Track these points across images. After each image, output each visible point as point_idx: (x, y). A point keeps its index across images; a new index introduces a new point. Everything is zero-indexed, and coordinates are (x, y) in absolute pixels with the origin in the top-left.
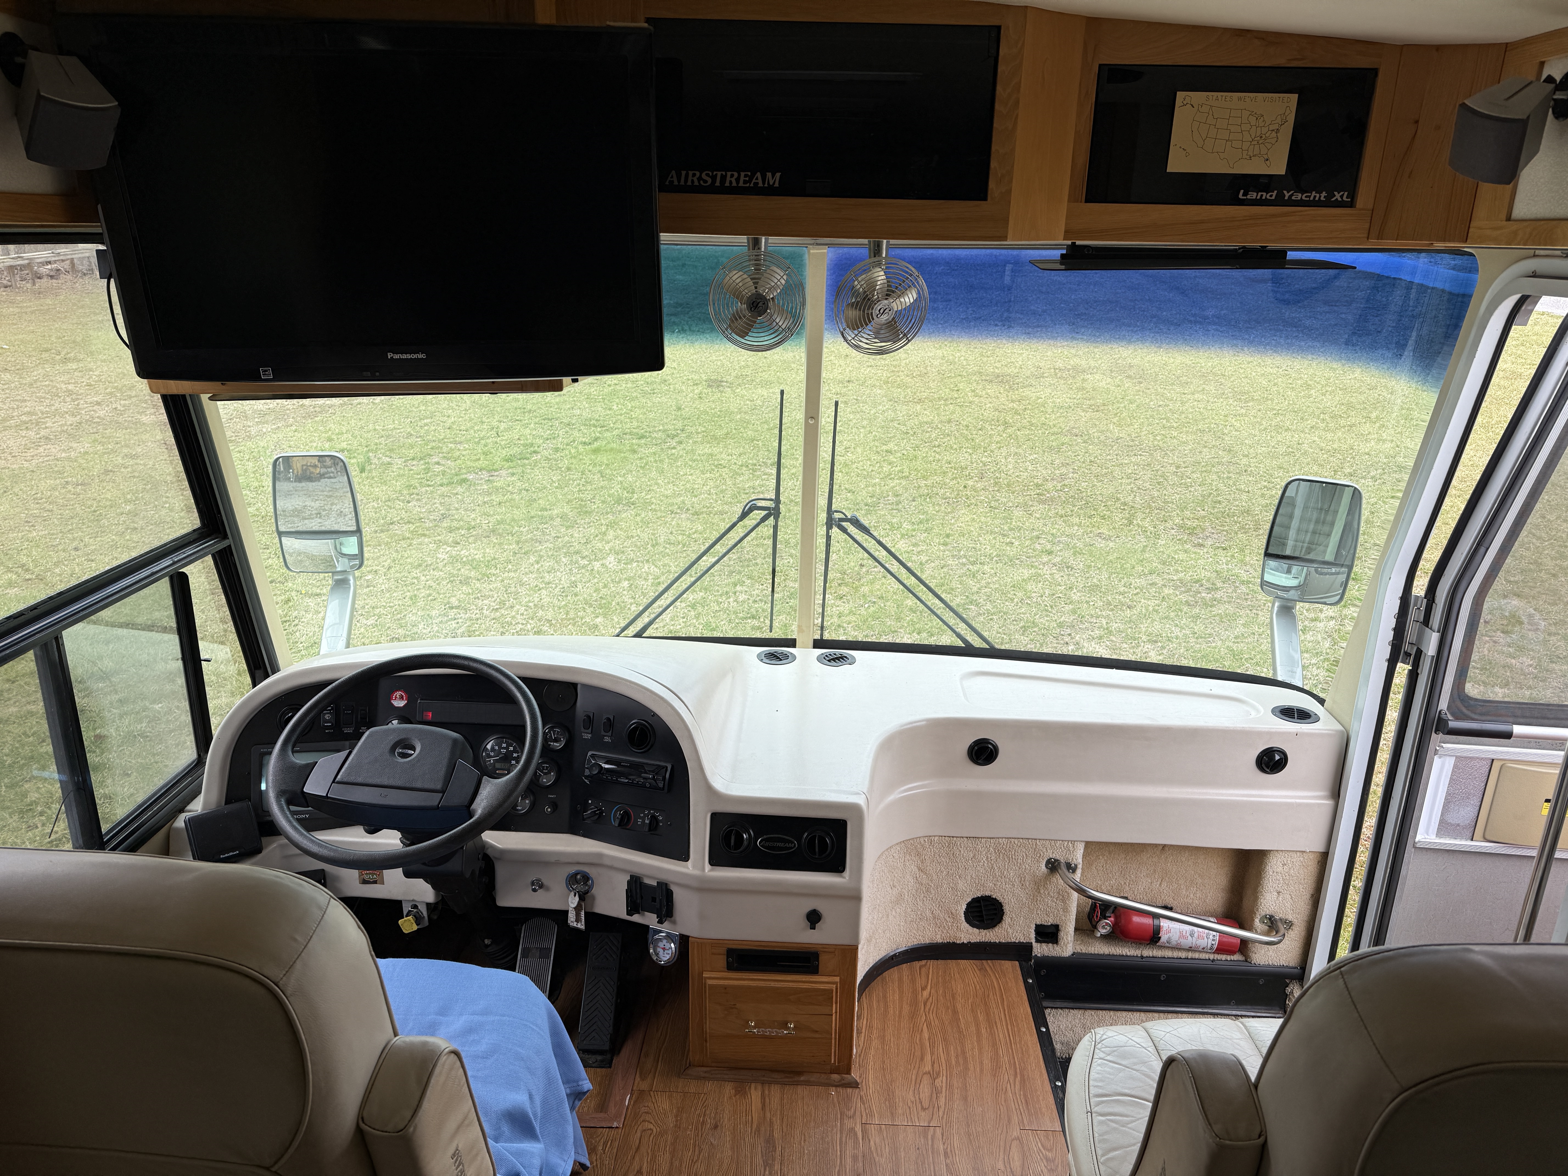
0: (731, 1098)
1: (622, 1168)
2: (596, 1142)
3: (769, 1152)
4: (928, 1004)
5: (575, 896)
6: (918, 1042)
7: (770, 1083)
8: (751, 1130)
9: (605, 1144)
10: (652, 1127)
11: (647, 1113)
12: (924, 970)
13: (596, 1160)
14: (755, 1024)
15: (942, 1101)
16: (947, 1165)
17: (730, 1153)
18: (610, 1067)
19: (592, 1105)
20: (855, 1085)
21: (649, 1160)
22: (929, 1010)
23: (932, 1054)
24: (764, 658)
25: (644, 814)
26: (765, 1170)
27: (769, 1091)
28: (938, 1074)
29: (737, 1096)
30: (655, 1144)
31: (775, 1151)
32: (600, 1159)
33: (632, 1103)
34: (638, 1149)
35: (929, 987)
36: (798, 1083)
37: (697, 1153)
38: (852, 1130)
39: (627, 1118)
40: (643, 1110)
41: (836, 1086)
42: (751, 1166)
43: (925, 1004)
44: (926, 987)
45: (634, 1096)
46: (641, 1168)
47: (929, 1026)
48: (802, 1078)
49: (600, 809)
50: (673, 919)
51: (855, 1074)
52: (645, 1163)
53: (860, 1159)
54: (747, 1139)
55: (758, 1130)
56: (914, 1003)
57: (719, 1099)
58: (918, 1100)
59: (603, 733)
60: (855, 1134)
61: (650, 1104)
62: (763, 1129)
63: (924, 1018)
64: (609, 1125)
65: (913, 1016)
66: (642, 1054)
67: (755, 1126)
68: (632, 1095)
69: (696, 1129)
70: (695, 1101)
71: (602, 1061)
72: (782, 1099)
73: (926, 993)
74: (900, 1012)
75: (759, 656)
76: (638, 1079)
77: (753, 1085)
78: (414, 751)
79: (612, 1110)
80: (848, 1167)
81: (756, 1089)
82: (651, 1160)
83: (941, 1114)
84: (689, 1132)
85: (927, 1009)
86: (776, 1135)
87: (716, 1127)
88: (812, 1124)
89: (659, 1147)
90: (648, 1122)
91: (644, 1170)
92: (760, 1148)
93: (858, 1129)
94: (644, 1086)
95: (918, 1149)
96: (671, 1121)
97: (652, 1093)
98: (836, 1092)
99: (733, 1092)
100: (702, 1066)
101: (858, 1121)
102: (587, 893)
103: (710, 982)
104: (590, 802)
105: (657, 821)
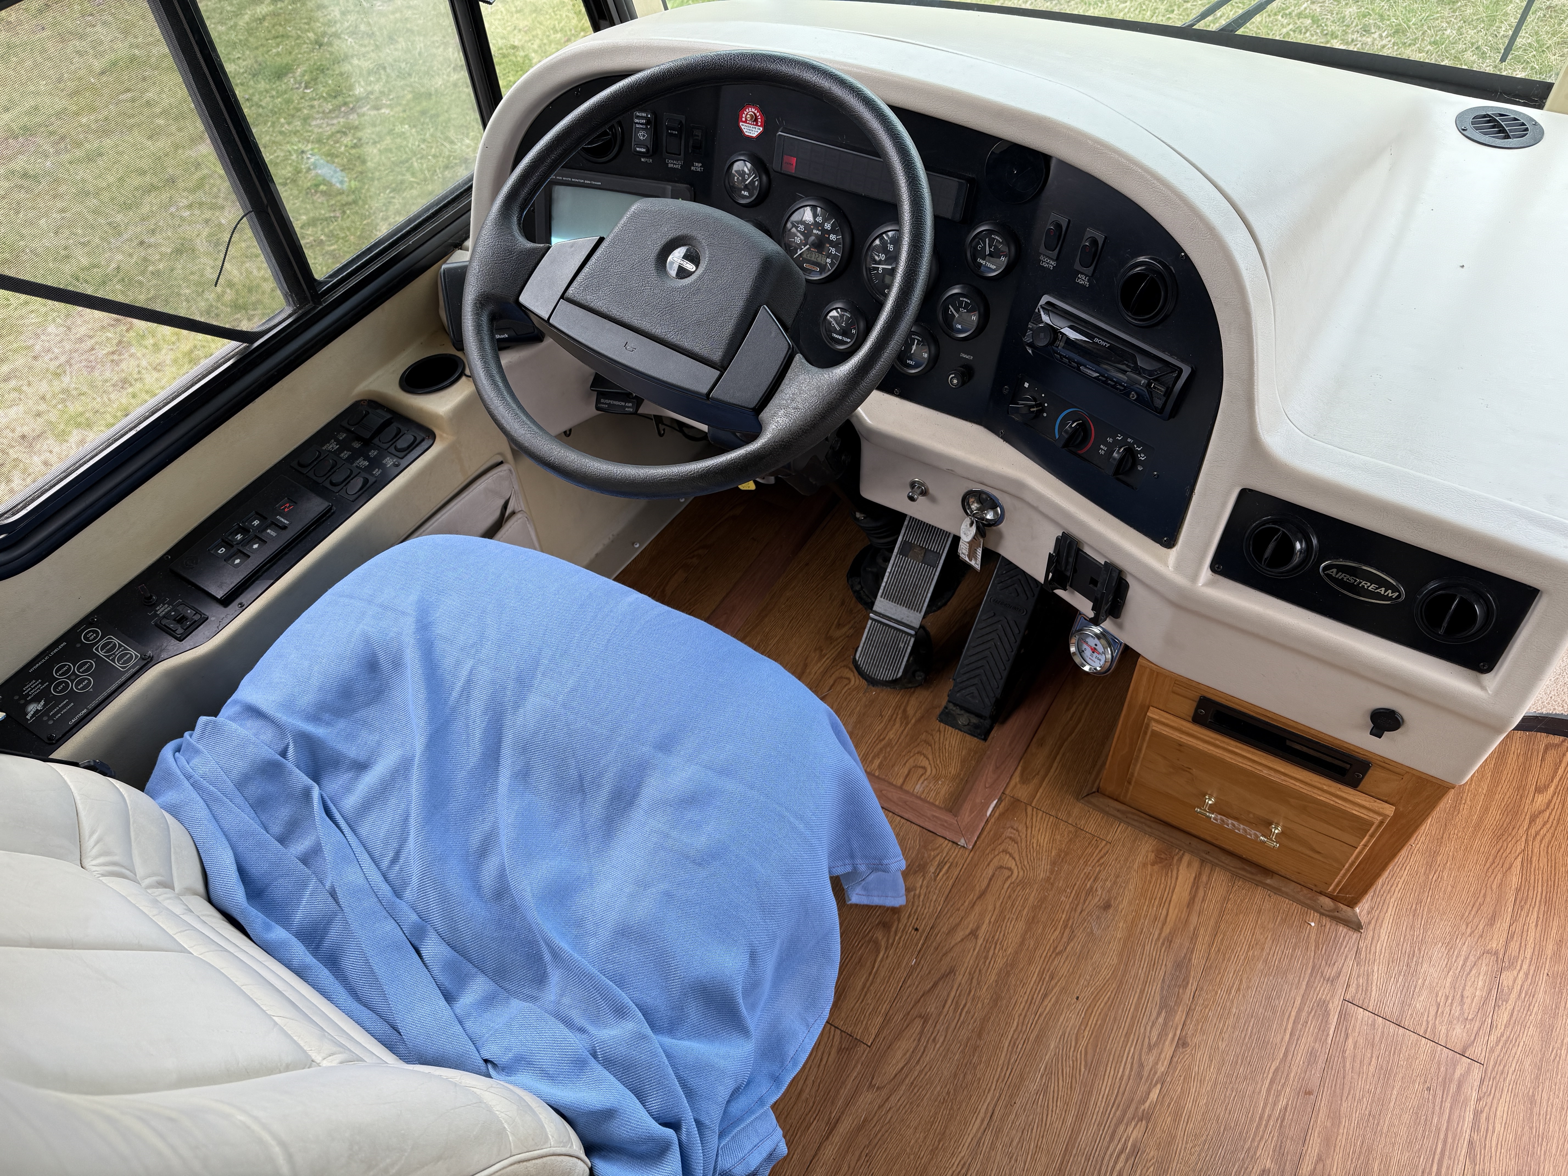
0: (1145, 865)
1: (951, 916)
2: (929, 856)
3: (1175, 985)
4: (1539, 821)
5: (971, 525)
6: (1494, 887)
7: (1214, 865)
8: (1160, 934)
9: (940, 866)
10: (1013, 866)
11: (1012, 839)
12: (1552, 755)
13: (921, 887)
14: (1215, 804)
15: (1504, 1016)
16: (1471, 1143)
17: (1115, 961)
18: (985, 740)
19: (943, 792)
20: (1356, 926)
21: (992, 920)
22: (1537, 834)
23: (1514, 920)
24: (1469, 126)
25: (1115, 440)
26: (1159, 1014)
27: (1210, 876)
28: (1512, 965)
29: (1156, 868)
30: (1010, 897)
31: (1185, 987)
32: (927, 887)
33: (997, 814)
34: (982, 894)
35: (1552, 789)
36: (1258, 884)
37: (1065, 939)
38: (1323, 1005)
39: (983, 836)
40: (1009, 832)
41: (1322, 914)
42: (1140, 998)
43: (1533, 820)
44: (1546, 787)
45: (1003, 804)
46: (978, 928)
47: (1527, 862)
48: (1268, 881)
49: (1041, 405)
50: (1119, 620)
51: (1361, 910)
52: (987, 921)
53: (1321, 1064)
54: (1147, 948)
55: (1169, 940)
56: (1513, 811)
57: (1126, 860)
58: (1458, 996)
59: (1077, 266)
60: (1326, 1014)
61: (1021, 828)
62: (1177, 941)
63: (1521, 845)
64: (955, 840)
65: (1502, 834)
66: (1035, 740)
67: (1167, 931)
68: (1000, 800)
69: (1078, 895)
70: (1089, 850)
71: (976, 727)
72: (1226, 899)
73: (1541, 800)
74: (1481, 819)
75: (1460, 119)
76: (1016, 778)
77: (1187, 858)
78: (697, 267)
79: (966, 816)
80: (1294, 1069)
81: (1189, 865)
82: (996, 921)
83: (1493, 1038)
84: (1063, 898)
85: (1533, 831)
86: (1194, 961)
87: (1107, 906)
88: (1260, 965)
89: (1013, 905)
90: (1011, 855)
91: (982, 933)
92: (1162, 973)
93: (1335, 1006)
94: (1022, 792)
95: (1429, 1089)
96: (1042, 870)
97: (1029, 809)
98: (1320, 925)
99: (1151, 856)
100: (1116, 800)
101: (1340, 991)
102: (993, 525)
103: (1155, 727)
104: (1026, 385)
105: (1135, 461)
